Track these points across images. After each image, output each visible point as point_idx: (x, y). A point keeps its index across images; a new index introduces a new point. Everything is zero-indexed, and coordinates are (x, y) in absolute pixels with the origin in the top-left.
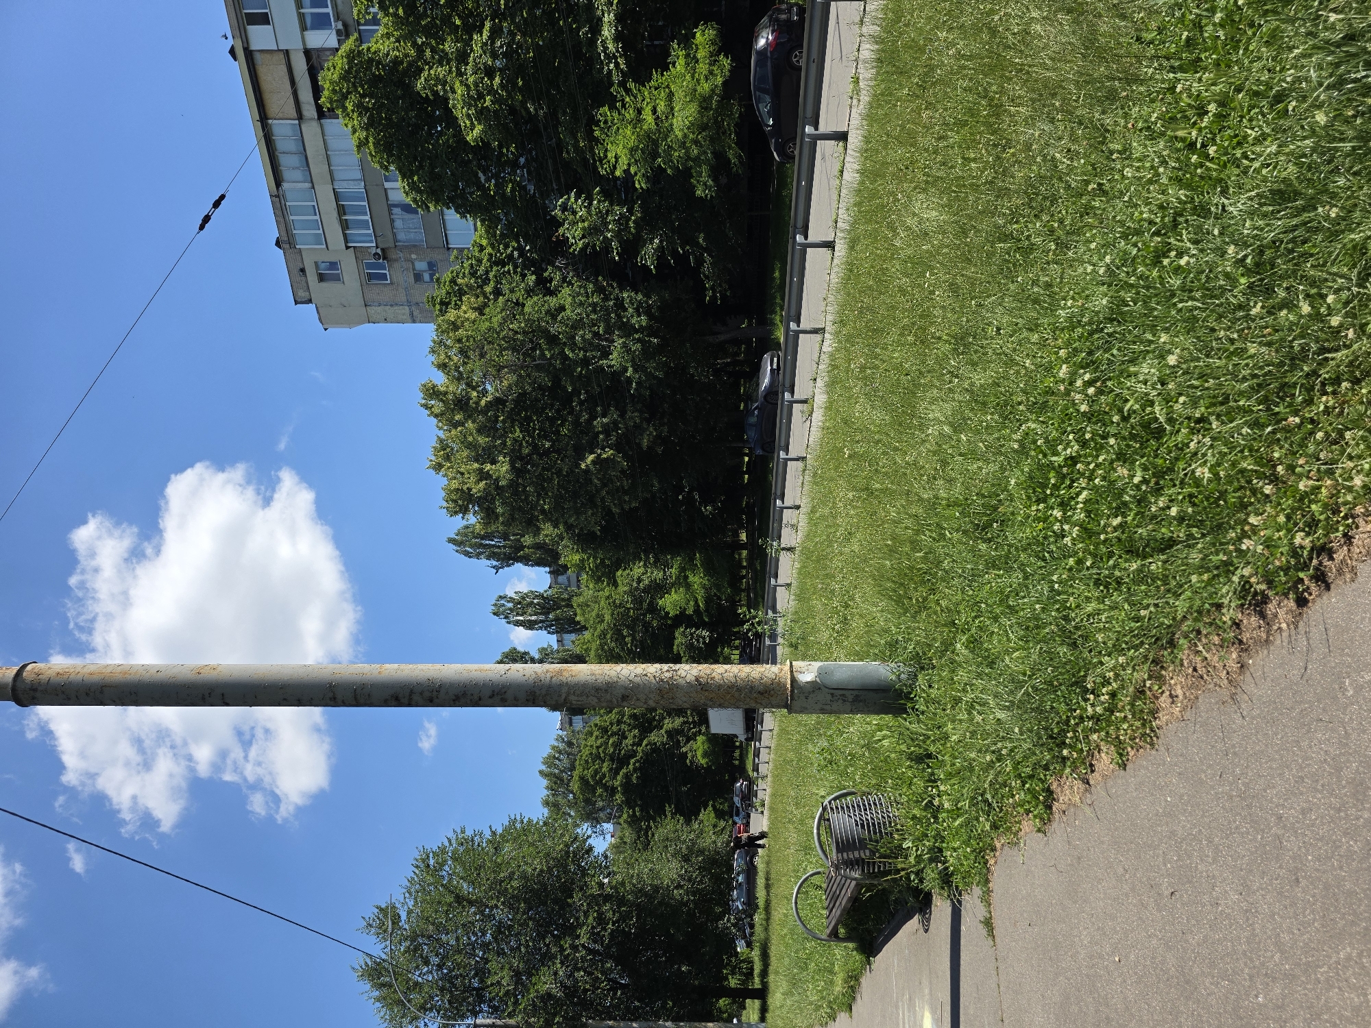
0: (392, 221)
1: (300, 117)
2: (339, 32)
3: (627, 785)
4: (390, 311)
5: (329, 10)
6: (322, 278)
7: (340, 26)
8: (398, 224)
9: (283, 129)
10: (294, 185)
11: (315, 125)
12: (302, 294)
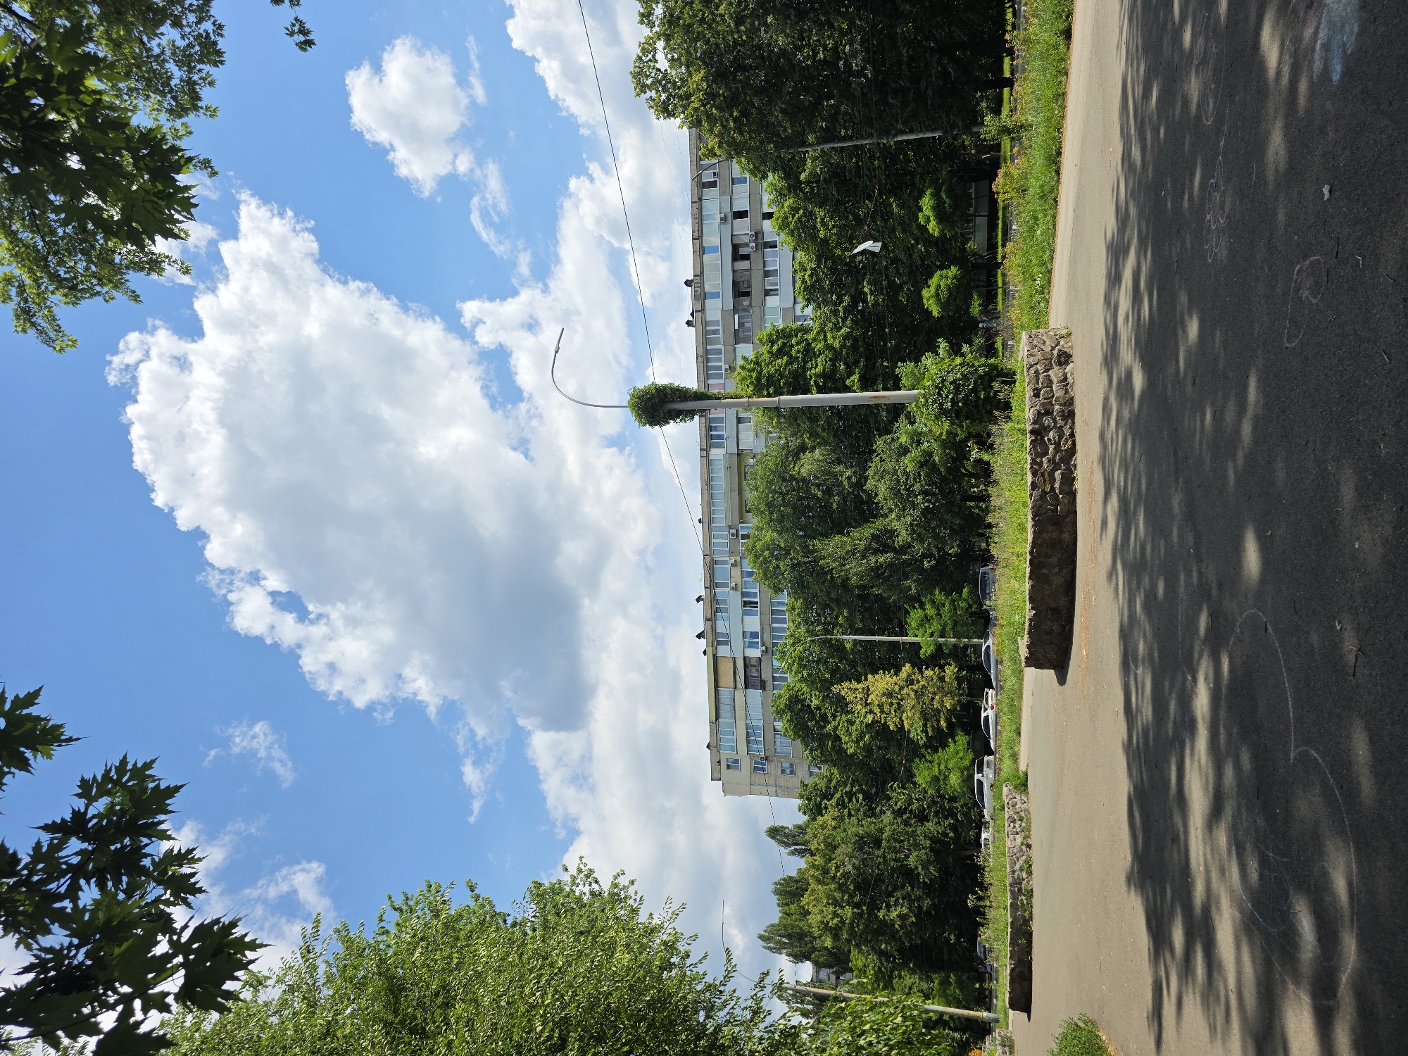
0: (775, 742)
1: (735, 688)
2: (763, 651)
4: (764, 789)
5: (759, 640)
6: (728, 767)
7: (764, 648)
8: (778, 743)
9: (725, 693)
10: (725, 719)
12: (717, 775)
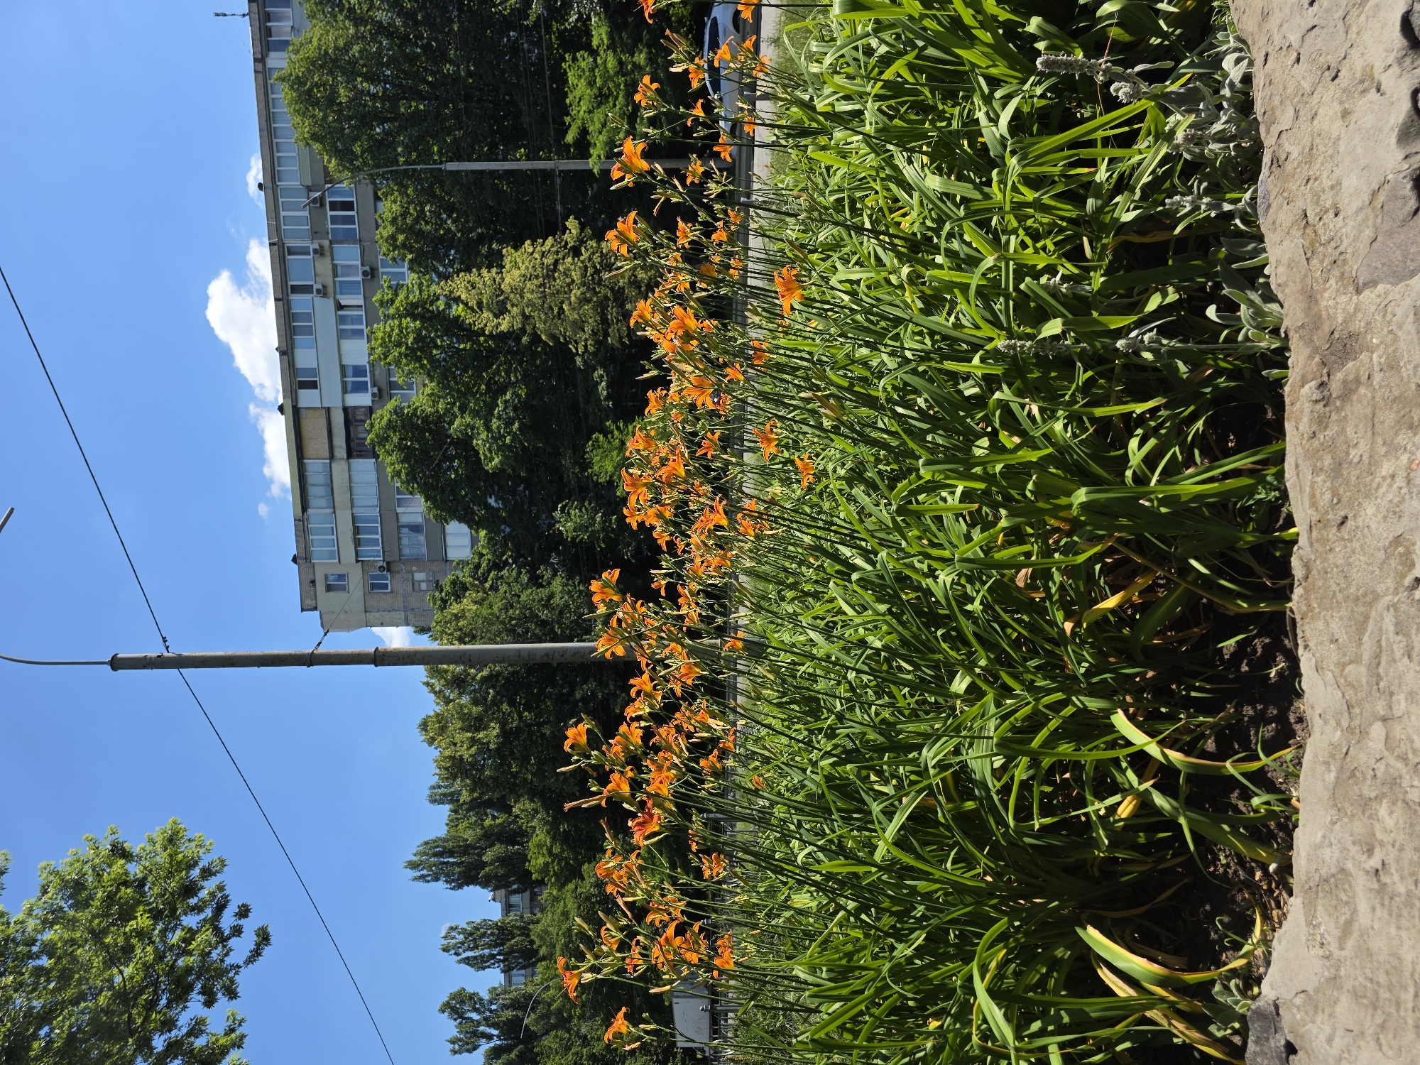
0: (399, 539)
1: (332, 457)
2: (374, 395)
4: (387, 616)
5: (368, 379)
6: (329, 588)
7: (375, 390)
8: (405, 541)
9: (315, 467)
10: (318, 511)
11: (344, 465)
12: (310, 602)
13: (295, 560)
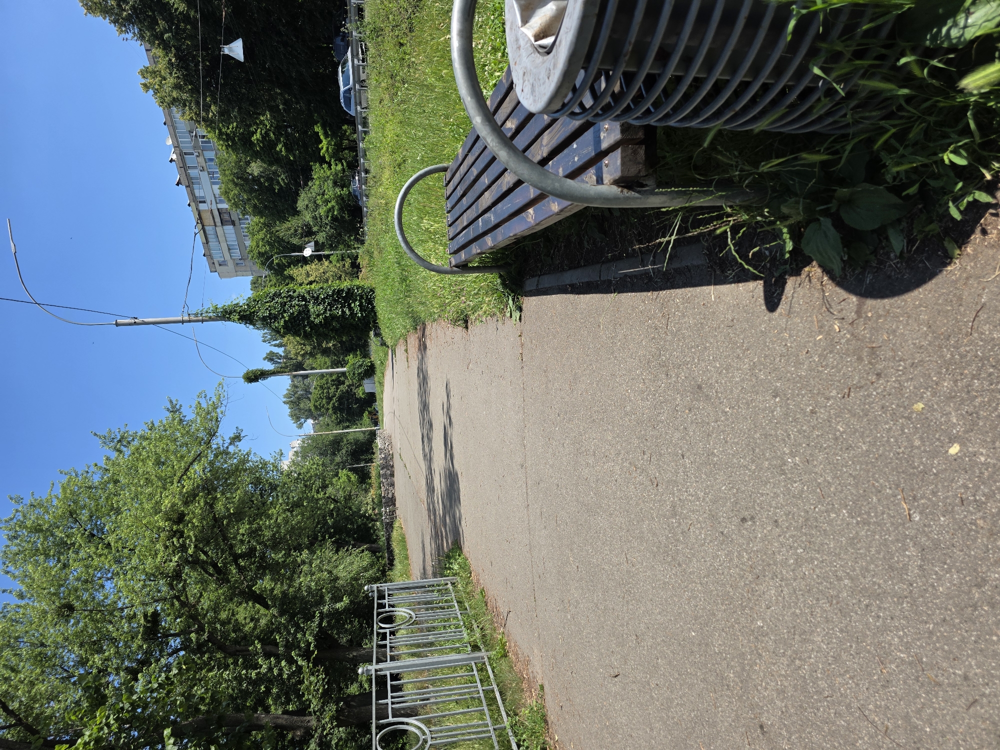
1: (215, 226)
3: (334, 408)
4: (244, 273)
6: (220, 265)
9: (209, 229)
10: (213, 243)
11: (221, 228)
12: (213, 270)
13: (204, 255)
